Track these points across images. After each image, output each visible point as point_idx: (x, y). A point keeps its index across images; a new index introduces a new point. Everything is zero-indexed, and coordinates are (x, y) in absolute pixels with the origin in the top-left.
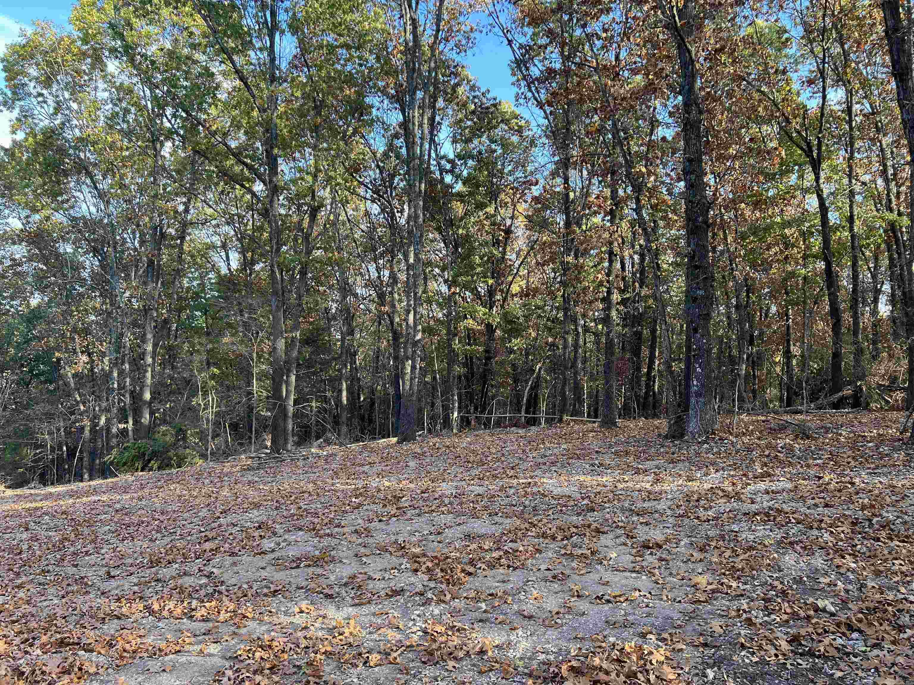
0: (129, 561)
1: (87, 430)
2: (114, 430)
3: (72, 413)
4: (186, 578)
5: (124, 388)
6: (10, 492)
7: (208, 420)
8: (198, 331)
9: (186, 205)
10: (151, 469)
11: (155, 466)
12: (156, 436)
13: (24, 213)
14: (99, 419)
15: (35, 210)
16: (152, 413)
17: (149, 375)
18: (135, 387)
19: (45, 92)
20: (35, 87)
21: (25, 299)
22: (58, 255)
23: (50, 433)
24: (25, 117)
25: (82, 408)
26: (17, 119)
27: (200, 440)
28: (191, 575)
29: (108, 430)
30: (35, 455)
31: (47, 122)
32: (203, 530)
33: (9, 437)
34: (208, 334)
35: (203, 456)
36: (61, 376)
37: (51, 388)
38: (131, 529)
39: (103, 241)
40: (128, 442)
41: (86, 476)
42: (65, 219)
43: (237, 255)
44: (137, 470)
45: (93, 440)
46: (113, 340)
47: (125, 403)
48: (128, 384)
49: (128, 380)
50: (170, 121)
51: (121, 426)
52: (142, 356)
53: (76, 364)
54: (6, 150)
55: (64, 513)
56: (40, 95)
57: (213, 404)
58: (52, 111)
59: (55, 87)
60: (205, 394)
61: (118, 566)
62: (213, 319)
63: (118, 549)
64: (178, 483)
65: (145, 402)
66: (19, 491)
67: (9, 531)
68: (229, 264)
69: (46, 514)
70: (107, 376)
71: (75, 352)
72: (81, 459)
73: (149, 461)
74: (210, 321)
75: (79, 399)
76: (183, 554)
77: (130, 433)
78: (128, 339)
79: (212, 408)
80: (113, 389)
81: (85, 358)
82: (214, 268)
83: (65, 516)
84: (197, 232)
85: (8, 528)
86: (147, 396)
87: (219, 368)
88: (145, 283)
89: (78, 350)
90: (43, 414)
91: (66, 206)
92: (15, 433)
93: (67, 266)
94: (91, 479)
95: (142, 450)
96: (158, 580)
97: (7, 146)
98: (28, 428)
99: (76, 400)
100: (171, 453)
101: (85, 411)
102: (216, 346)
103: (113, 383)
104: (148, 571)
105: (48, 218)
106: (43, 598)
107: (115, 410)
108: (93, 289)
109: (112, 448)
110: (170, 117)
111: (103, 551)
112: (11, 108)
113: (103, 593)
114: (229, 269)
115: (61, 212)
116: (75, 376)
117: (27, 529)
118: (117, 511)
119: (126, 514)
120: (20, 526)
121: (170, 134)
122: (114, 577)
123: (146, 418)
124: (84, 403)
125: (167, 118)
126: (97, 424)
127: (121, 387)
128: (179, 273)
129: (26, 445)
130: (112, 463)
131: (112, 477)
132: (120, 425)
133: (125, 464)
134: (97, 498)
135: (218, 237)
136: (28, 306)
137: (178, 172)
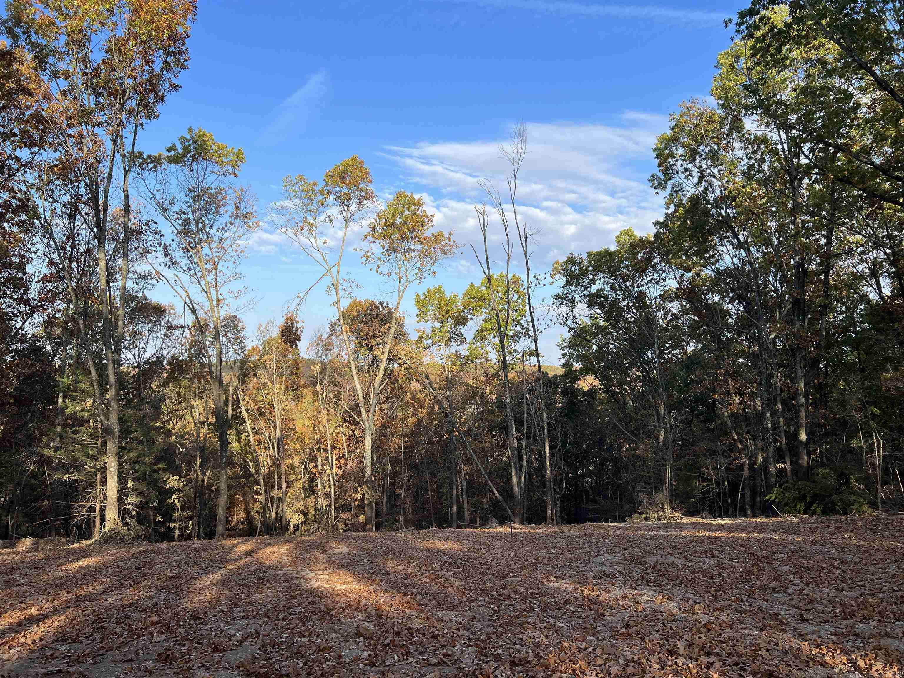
0: (820, 607)
1: (746, 467)
2: (772, 469)
3: (732, 451)
4: (890, 641)
5: (779, 428)
6: (686, 520)
7: (873, 465)
8: (850, 367)
9: (828, 238)
10: (814, 513)
11: (818, 511)
12: (816, 478)
13: (678, 274)
14: (756, 458)
15: (688, 269)
16: (809, 454)
17: (803, 415)
18: (789, 428)
19: (690, 166)
20: (682, 165)
21: (683, 348)
22: (708, 306)
23: (715, 469)
24: (676, 191)
25: (740, 446)
26: (670, 195)
27: (866, 486)
28: (895, 638)
29: (766, 469)
30: (703, 487)
31: (693, 191)
32: (896, 589)
33: (680, 469)
34: (862, 370)
35: (873, 505)
36: (718, 416)
37: (712, 427)
38: (813, 574)
39: (747, 287)
40: (787, 482)
41: (749, 512)
42: (712, 273)
43: (888, 281)
44: (799, 512)
45: (752, 477)
46: (763, 381)
47: (781, 443)
48: (782, 424)
49: (781, 420)
50: (807, 157)
51: (780, 466)
52: (794, 396)
53: (731, 404)
54: (661, 223)
55: (741, 546)
56: (686, 170)
57: (879, 448)
58: (696, 180)
59: (698, 159)
60: (868, 435)
61: (809, 610)
62: (867, 354)
63: (805, 592)
64: (852, 532)
65: (802, 442)
66: (694, 520)
67: (698, 555)
68: (880, 291)
69: (727, 544)
70: (761, 417)
71: (729, 394)
72: (743, 496)
73: (811, 504)
74: (864, 356)
75: (736, 437)
76: (880, 612)
77: (789, 474)
78: (778, 379)
79: (879, 452)
80: (767, 429)
81: (737, 399)
82: (864, 298)
83: (743, 549)
84: (840, 263)
85: (696, 552)
86: (803, 437)
87: (880, 408)
88: (792, 322)
89: (732, 391)
90: (707, 451)
91: (712, 260)
92: (685, 466)
93: (717, 315)
94: (754, 516)
95: (802, 493)
96: (855, 635)
97: (661, 220)
98: (695, 463)
99: (734, 439)
100: (835, 498)
101: (743, 449)
102: (875, 383)
103: (767, 424)
104: (842, 622)
105: (698, 275)
106: (743, 626)
107: (771, 450)
108: (739, 334)
109: (772, 487)
110: (807, 153)
111: (790, 591)
112: (664, 188)
113: (800, 635)
114: (882, 298)
115: (708, 267)
116: (731, 415)
117: (713, 556)
118: (792, 552)
119: (803, 557)
120: (706, 552)
121: (807, 171)
122: (807, 620)
123: (804, 460)
124: (741, 442)
125: (805, 155)
126: (755, 463)
127: (775, 427)
128: (826, 308)
129: (695, 477)
130: (773, 502)
131: (775, 517)
132: (778, 465)
133: (786, 505)
134: (769, 536)
135: (865, 264)
136: (685, 352)
137: (815, 206)
